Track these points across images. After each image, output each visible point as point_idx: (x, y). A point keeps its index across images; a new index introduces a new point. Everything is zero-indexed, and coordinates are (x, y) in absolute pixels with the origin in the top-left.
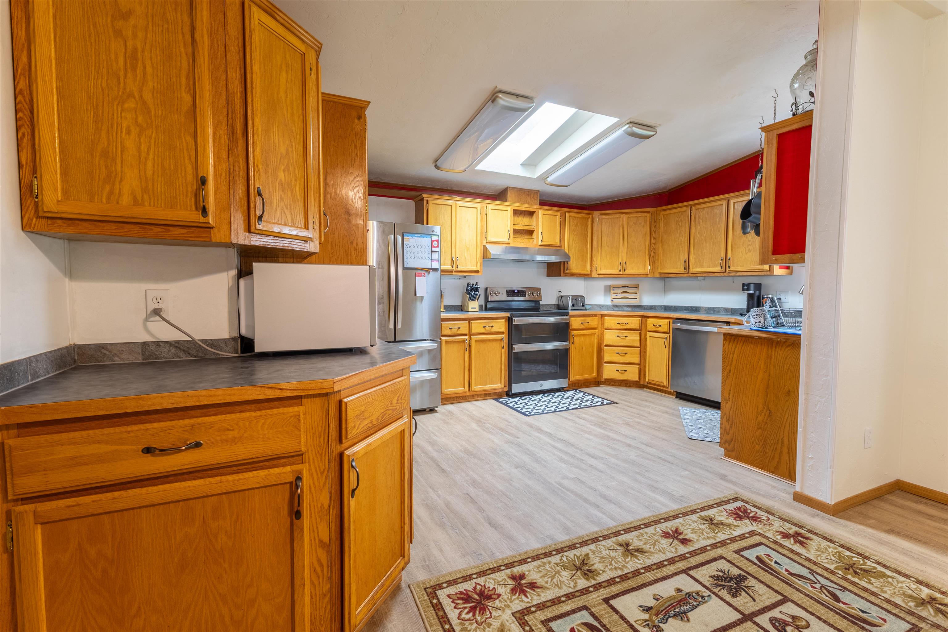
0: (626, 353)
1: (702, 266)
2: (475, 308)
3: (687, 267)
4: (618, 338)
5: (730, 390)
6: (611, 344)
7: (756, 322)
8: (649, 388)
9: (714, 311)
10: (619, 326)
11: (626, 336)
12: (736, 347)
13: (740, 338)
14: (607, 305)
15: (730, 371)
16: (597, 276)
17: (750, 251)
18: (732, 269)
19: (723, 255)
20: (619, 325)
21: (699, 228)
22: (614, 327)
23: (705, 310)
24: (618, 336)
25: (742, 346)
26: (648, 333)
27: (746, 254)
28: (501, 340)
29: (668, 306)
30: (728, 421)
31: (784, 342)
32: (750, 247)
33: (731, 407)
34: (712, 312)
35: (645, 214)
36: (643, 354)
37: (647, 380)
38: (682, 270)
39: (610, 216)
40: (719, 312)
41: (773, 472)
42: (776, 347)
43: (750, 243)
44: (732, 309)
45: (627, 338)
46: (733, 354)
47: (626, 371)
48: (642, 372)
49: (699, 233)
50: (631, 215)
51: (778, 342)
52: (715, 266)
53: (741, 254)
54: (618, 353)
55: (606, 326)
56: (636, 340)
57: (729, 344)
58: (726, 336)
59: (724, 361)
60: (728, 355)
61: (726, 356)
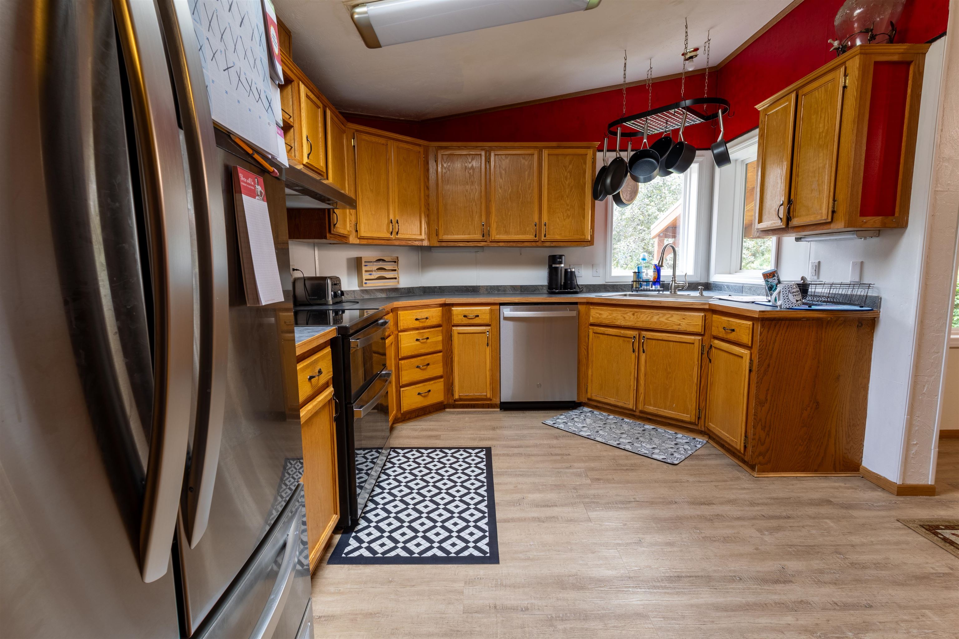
0: (428, 364)
1: (507, 233)
3: (485, 234)
4: (418, 343)
5: (768, 390)
6: (410, 354)
7: (797, 301)
8: (454, 406)
9: (499, 290)
10: (417, 324)
11: (428, 338)
12: (777, 334)
13: (783, 322)
15: (769, 365)
16: (358, 241)
17: (568, 217)
18: (548, 237)
19: (536, 219)
20: (417, 322)
21: (501, 180)
22: (411, 326)
23: (487, 290)
24: (417, 340)
25: (786, 331)
26: (454, 328)
27: (564, 220)
30: (763, 428)
31: (835, 321)
32: (569, 212)
33: (769, 410)
34: (496, 292)
35: (417, 148)
36: (448, 362)
37: (456, 396)
38: (478, 237)
39: (374, 139)
40: (505, 291)
41: (816, 471)
42: (826, 328)
43: (569, 207)
44: (521, 286)
45: (428, 341)
46: (774, 343)
47: (429, 391)
48: (449, 388)
49: (501, 188)
50: (402, 145)
51: (828, 322)
52: (525, 233)
53: (558, 220)
54: (418, 367)
55: (402, 324)
56: (438, 341)
57: (768, 332)
58: (764, 322)
59: (761, 354)
60: (766, 346)
61: (764, 347)
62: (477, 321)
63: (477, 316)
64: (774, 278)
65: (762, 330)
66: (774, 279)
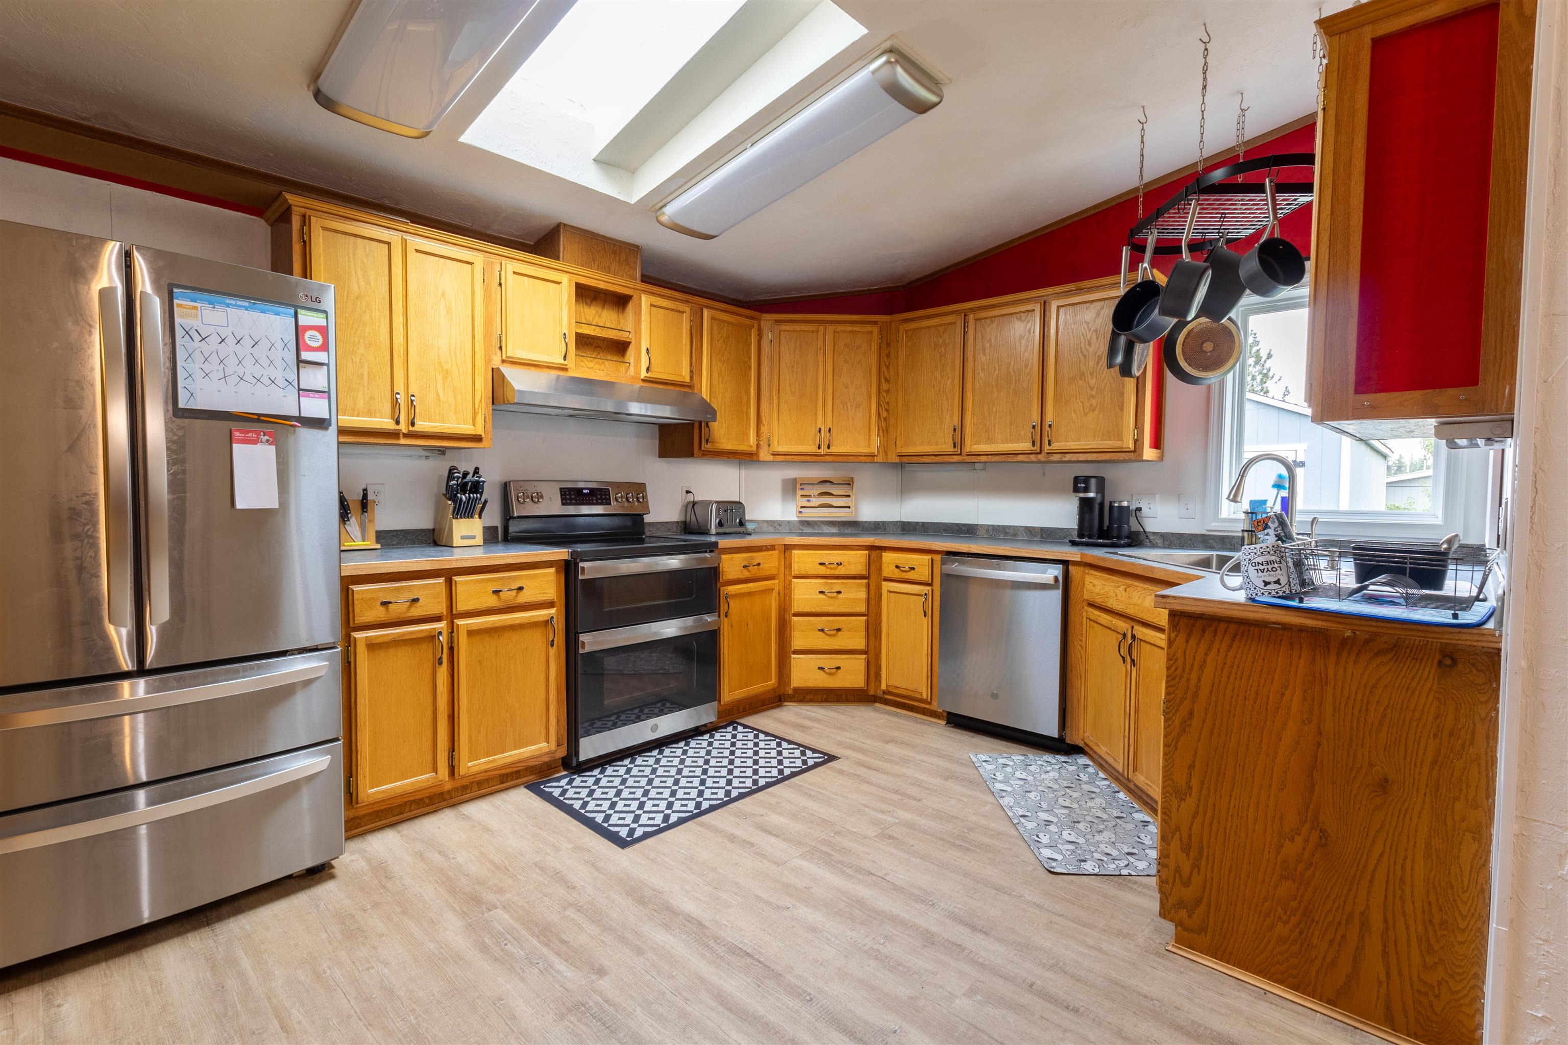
0: (839, 630)
1: (990, 440)
2: (473, 537)
3: (959, 443)
4: (822, 596)
5: (1192, 767)
6: (808, 610)
7: (1266, 584)
8: (887, 702)
9: (1006, 533)
10: (822, 570)
11: (839, 592)
12: (1209, 649)
13: (1223, 626)
14: (789, 522)
15: (1191, 714)
16: (771, 458)
17: (1093, 409)
18: (1056, 446)
19: (1035, 418)
20: (822, 567)
21: (984, 359)
22: (812, 572)
23: (988, 531)
24: (821, 592)
25: (1230, 646)
26: (884, 583)
27: (1085, 414)
28: (548, 623)
29: (909, 523)
30: (1186, 848)
31: (1367, 642)
32: (1094, 402)
33: (1197, 813)
34: (1002, 536)
35: (869, 328)
36: (873, 630)
37: (883, 687)
38: (949, 448)
39: (798, 327)
40: (1015, 535)
41: (1332, 1002)
42: (1338, 655)
43: (1094, 393)
45: (840, 596)
46: (1202, 667)
47: (838, 668)
48: (873, 670)
49: (983, 369)
50: (841, 328)
51: (1344, 642)
52: (1018, 440)
53: (1074, 416)
54: (822, 630)
55: (796, 569)
56: (860, 600)
57: (1187, 641)
58: (1177, 619)
59: (1173, 686)
60: (1184, 671)
61: (1179, 672)
62: (911, 576)
63: (913, 569)
64: (1266, 531)
65: (1173, 635)
66: (1267, 534)
